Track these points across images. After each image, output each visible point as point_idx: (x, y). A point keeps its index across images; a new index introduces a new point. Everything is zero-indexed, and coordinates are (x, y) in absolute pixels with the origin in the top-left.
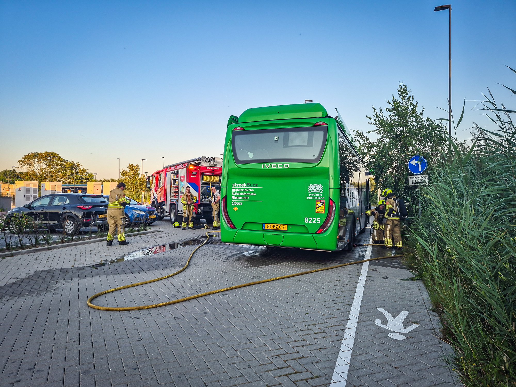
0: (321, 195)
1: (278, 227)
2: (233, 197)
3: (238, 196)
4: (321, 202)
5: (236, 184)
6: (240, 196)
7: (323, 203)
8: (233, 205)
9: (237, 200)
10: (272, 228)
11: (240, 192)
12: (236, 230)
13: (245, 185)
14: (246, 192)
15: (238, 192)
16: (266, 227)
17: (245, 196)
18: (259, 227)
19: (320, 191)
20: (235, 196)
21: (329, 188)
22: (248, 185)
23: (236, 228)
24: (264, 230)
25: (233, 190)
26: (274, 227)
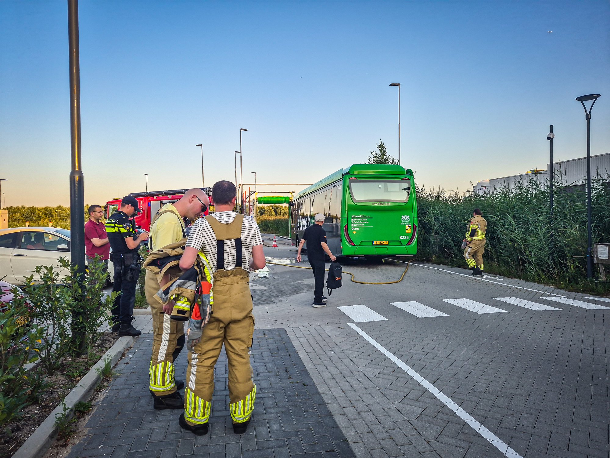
0: (409, 222)
1: (383, 243)
2: (352, 224)
3: (356, 224)
4: (409, 226)
5: (354, 216)
6: (357, 224)
7: (410, 227)
8: (353, 230)
9: (355, 226)
10: (379, 244)
11: (358, 221)
12: (356, 247)
13: (361, 216)
14: (362, 221)
15: (356, 221)
16: (375, 243)
17: (361, 224)
18: (371, 244)
19: (408, 220)
20: (354, 224)
21: (413, 218)
22: (363, 216)
23: (355, 245)
24: (374, 245)
25: (352, 220)
26: (380, 243)
